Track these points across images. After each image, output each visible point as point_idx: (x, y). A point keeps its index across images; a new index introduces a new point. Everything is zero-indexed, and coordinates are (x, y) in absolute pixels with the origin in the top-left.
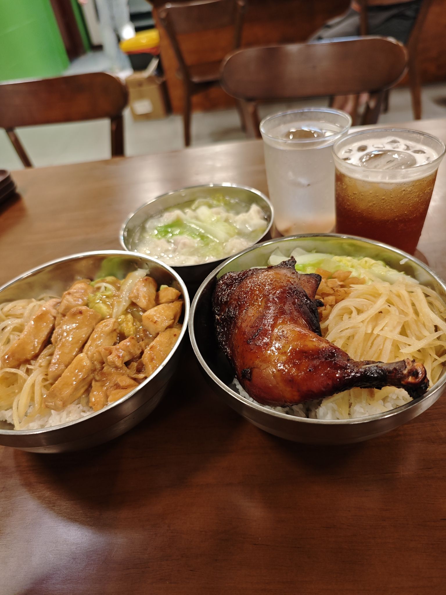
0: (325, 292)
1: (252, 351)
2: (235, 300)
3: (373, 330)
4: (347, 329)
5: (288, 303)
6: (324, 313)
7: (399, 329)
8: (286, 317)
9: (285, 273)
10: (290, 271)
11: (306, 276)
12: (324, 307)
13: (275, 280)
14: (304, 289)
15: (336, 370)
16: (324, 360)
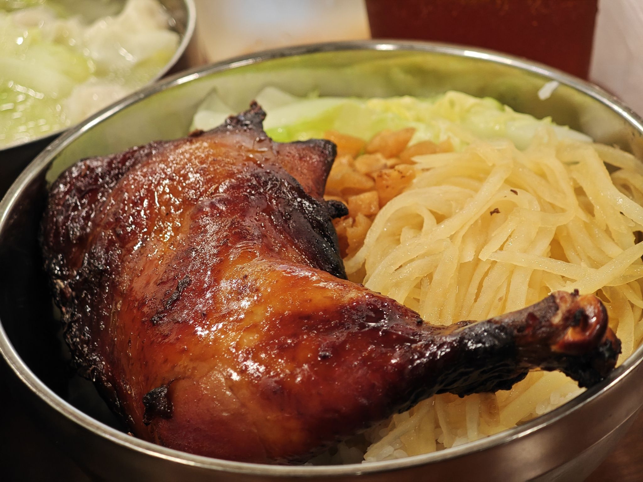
0: (352, 185)
1: (167, 340)
2: (108, 225)
3: (478, 252)
4: (412, 260)
5: (252, 211)
6: (352, 233)
7: (544, 245)
8: (250, 244)
9: (238, 142)
10: (253, 137)
11: (295, 145)
12: (350, 220)
13: (214, 160)
14: (292, 175)
15: (390, 349)
16: (356, 329)
